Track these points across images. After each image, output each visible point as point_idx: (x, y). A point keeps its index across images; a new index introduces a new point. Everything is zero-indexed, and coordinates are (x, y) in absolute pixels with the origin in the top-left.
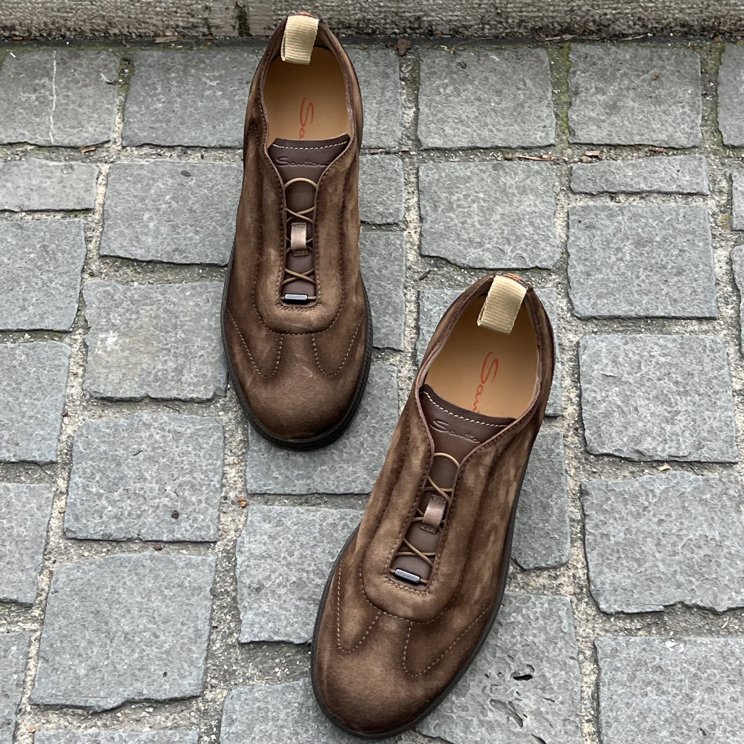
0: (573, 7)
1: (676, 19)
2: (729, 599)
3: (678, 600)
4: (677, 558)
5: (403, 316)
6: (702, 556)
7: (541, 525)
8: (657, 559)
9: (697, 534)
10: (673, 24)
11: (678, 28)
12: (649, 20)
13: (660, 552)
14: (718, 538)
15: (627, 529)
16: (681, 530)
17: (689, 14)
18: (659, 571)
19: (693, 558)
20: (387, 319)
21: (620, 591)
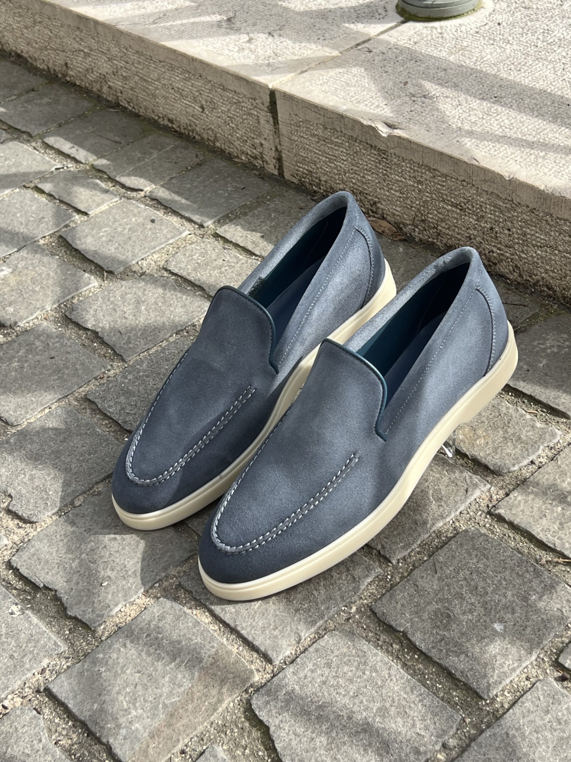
0: (471, 235)
1: (543, 278)
2: (84, 611)
3: (56, 588)
4: (92, 565)
5: (152, 345)
6: (106, 575)
7: (51, 493)
8: (80, 557)
9: (122, 562)
10: (541, 283)
11: (546, 289)
12: (523, 271)
13: (87, 555)
14: (130, 573)
15: (90, 529)
16: (117, 552)
17: (553, 278)
18: (71, 564)
19: (100, 572)
20: (142, 341)
21: (35, 557)
